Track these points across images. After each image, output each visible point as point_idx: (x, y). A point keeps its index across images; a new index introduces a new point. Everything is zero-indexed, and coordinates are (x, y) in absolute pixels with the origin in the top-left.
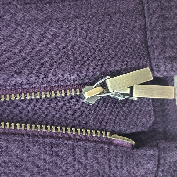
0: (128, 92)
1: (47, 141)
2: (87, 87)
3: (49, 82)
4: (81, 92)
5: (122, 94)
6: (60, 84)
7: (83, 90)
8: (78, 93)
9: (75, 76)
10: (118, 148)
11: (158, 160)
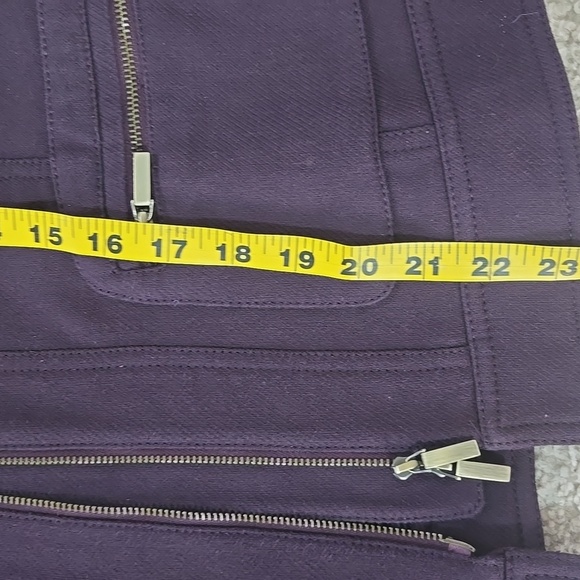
0: (450, 469)
1: (366, 543)
2: (398, 458)
3: (352, 447)
4: (391, 463)
5: (442, 470)
6: (366, 451)
7: (395, 461)
8: (388, 465)
9: (385, 443)
10: (453, 555)
11: (505, 573)
